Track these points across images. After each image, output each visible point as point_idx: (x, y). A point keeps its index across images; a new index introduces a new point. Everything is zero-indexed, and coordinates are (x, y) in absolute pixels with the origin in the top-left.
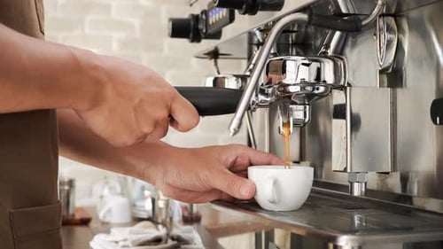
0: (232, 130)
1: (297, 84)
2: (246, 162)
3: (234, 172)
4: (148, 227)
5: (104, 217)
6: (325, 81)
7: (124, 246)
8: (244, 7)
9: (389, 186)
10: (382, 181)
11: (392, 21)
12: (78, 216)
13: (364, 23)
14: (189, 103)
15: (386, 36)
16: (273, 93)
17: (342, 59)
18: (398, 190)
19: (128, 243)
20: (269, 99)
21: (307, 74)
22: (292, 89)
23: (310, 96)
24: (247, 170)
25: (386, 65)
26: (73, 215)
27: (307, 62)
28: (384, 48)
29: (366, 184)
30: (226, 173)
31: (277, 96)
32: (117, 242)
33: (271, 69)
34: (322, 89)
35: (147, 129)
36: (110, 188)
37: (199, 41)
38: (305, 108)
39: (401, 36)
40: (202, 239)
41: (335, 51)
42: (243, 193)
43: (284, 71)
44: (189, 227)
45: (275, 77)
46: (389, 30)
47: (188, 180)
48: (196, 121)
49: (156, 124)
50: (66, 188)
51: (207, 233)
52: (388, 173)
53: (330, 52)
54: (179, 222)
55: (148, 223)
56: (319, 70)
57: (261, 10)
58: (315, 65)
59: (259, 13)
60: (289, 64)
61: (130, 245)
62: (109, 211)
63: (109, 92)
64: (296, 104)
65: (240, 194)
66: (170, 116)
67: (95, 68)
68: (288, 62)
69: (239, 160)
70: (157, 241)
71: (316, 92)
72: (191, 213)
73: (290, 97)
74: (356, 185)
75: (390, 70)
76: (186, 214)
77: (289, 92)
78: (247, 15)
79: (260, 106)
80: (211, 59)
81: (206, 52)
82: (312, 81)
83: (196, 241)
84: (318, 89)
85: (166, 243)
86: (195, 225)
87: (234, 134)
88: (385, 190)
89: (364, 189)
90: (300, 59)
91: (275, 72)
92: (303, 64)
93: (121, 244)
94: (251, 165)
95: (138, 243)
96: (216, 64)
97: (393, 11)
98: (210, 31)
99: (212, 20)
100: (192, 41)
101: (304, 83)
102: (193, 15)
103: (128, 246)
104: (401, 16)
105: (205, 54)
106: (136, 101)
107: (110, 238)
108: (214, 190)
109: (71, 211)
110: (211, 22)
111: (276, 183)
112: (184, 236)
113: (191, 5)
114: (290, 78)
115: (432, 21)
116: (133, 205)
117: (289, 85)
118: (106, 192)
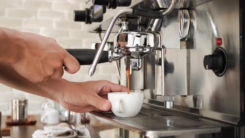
0: (90, 74)
1: (134, 47)
2: (108, 90)
3: (101, 96)
4: (65, 126)
5: (44, 120)
6: (149, 46)
7: (49, 137)
8: (109, 4)
9: (187, 103)
10: (183, 100)
11: (187, 12)
12: (29, 120)
13: (164, 14)
14: (73, 57)
15: (183, 20)
16: (121, 52)
17: (159, 33)
18: (192, 105)
19: (52, 135)
20: (119, 56)
21: (139, 41)
22: (131, 50)
23: (142, 54)
24: (107, 95)
25: (184, 36)
26: (27, 120)
27: (139, 35)
28: (182, 26)
29: (173, 102)
30: (96, 97)
31: (123, 54)
32: (46, 135)
33: (120, 39)
34: (148, 50)
35: (50, 73)
36: (48, 104)
37: (90, 23)
38: (139, 60)
39: (192, 20)
40: (90, 132)
41: (155, 29)
42: (104, 107)
43: (127, 40)
44: (84, 126)
45: (122, 44)
46: (185, 17)
47: (75, 100)
48: (78, 68)
49: (55, 70)
50: (23, 104)
51: (93, 129)
52: (185, 96)
53: (153, 29)
54: (79, 123)
55: (65, 124)
56: (146, 39)
57: (119, 6)
58: (143, 37)
59: (117, 7)
60: (129, 36)
61: (53, 136)
62: (47, 117)
63: (27, 53)
64: (134, 58)
65: (103, 108)
66: (64, 65)
67: (18, 39)
68: (129, 35)
69: (104, 89)
70: (68, 133)
71: (145, 51)
72: (85, 118)
73: (130, 54)
74: (168, 103)
75: (186, 39)
76: (83, 119)
77: (130, 52)
78: (111, 9)
79: (114, 60)
80: (97, 33)
81: (95, 29)
82: (142, 45)
83: (86, 134)
84: (145, 50)
85: (73, 134)
86: (87, 125)
87: (91, 75)
88: (184, 105)
89: (172, 105)
90: (135, 33)
91: (122, 40)
92: (137, 36)
93: (48, 135)
94: (111, 92)
95: (57, 135)
96: (100, 36)
97: (188, 7)
98: (95, 18)
99: (95, 12)
100: (87, 23)
101: (138, 47)
102: (87, 9)
103: (51, 137)
104: (192, 9)
105: (94, 30)
106: (43, 58)
107: (43, 132)
108: (90, 106)
109: (25, 117)
110: (95, 13)
111: (121, 102)
112: (81, 131)
113: (87, 3)
114: (130, 44)
115: (210, 12)
116: (60, 114)
117: (130, 48)
118: (46, 106)
